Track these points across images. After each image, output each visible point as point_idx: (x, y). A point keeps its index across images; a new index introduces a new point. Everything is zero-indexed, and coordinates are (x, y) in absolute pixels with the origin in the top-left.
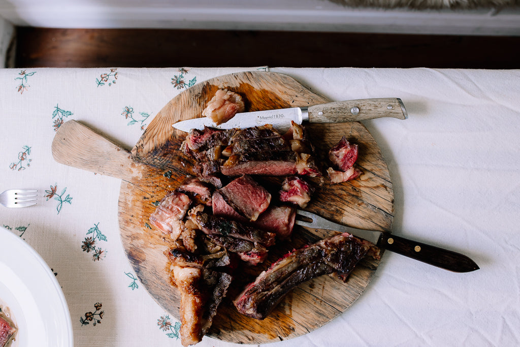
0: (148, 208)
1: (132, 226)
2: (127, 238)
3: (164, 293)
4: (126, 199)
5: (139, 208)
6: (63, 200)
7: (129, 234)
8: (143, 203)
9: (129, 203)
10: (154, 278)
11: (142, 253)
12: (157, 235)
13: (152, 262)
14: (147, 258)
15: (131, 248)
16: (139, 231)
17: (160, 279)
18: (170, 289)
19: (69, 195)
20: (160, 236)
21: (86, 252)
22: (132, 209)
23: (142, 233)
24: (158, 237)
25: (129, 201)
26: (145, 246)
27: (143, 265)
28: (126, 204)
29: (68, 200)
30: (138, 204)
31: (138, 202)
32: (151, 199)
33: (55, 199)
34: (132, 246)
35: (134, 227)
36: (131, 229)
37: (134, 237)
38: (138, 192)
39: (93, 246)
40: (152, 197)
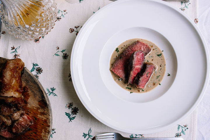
0: (34, 128)
1: (43, 120)
2: (46, 114)
3: (32, 84)
4: (45, 134)
5: (39, 128)
6: (88, 136)
7: (45, 116)
8: (37, 131)
9: (44, 131)
10: (36, 92)
11: (39, 105)
12: (32, 114)
13: (36, 100)
14: (37, 102)
15: (45, 108)
16: (40, 116)
17: (33, 92)
18: (28, 86)
19: (85, 138)
20: (30, 112)
21: (77, 107)
22: (42, 128)
23: (39, 115)
24: (32, 112)
25: (43, 133)
26: (38, 108)
27: (40, 99)
28: (45, 132)
29: (85, 135)
30: (39, 131)
31: (38, 131)
32: (33, 132)
33: (92, 136)
34: (45, 109)
35: (42, 119)
36: (43, 118)
37: (43, 114)
38: (39, 137)
39: (73, 110)
40: (32, 133)
